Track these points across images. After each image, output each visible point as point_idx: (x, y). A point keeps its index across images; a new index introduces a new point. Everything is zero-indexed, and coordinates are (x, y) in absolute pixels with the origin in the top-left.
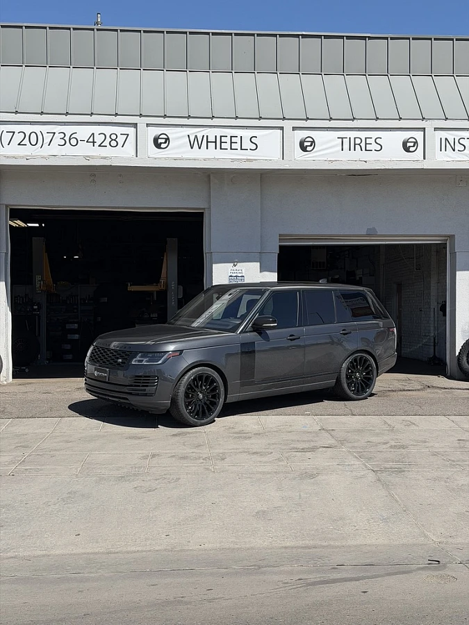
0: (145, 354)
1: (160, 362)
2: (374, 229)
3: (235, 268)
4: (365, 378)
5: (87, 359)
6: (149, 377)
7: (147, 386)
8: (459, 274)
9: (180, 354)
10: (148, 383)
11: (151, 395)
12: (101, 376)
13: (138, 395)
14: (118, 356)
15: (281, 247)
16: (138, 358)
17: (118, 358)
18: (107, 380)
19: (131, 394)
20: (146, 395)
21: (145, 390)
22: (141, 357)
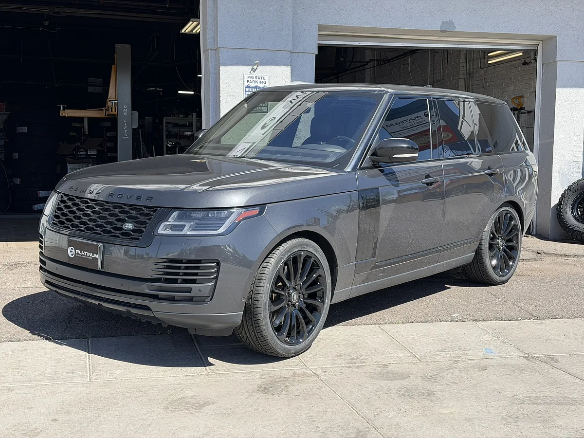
0: (186, 212)
1: (221, 230)
2: (451, 23)
3: (254, 74)
4: (507, 247)
5: (44, 220)
6: (199, 261)
7: (194, 281)
8: (562, 94)
9: (261, 213)
10: (196, 274)
11: (202, 300)
12: (82, 259)
13: (172, 299)
14: (122, 216)
15: (321, 48)
16: (172, 220)
17: (123, 221)
18: (99, 268)
19: (156, 297)
20: (191, 300)
21: (189, 290)
22: (179, 218)
